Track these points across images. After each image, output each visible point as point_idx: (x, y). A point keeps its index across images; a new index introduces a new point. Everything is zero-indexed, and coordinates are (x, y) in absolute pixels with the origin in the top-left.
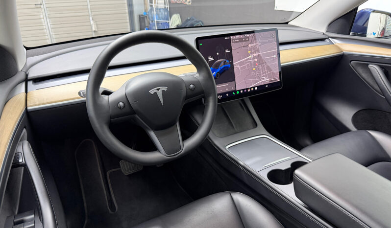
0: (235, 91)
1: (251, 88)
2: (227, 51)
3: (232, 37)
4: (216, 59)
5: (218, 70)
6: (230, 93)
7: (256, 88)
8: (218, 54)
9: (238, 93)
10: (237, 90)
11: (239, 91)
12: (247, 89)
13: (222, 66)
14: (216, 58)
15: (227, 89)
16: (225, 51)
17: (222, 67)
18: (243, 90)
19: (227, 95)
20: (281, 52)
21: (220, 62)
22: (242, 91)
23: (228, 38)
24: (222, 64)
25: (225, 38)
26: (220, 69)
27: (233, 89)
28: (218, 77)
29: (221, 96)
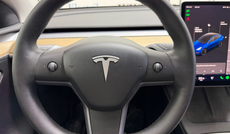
0: (224, 76)
2: (223, 24)
4: (205, 32)
5: (206, 46)
6: (217, 76)
8: (209, 25)
9: (227, 77)
10: (226, 74)
13: (212, 40)
15: (213, 71)
16: (219, 23)
17: (212, 43)
19: (212, 78)
21: (210, 36)
23: (227, 7)
24: (213, 38)
25: (224, 7)
26: (209, 45)
27: (221, 71)
28: (204, 54)
29: (204, 78)
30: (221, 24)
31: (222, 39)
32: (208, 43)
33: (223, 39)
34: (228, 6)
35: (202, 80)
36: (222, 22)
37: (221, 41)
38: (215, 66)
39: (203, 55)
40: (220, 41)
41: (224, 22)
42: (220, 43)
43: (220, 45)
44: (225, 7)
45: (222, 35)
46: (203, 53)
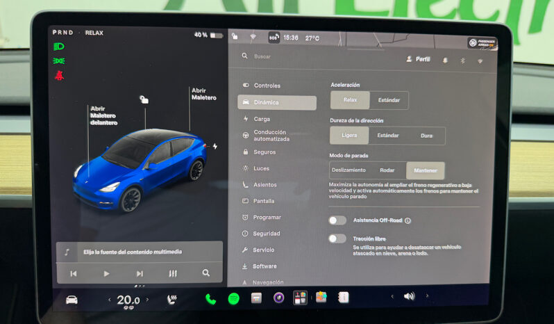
0: (221, 292)
1: (312, 291)
2: (198, 95)
3: (234, 35)
5: (138, 177)
6: (191, 293)
7: (344, 297)
8: (145, 101)
9: (234, 299)
10: (230, 285)
11: (245, 293)
12: (289, 292)
13: (161, 158)
14: (130, 118)
15: (173, 274)
16: (186, 95)
17: (160, 166)
18: (267, 292)
19: (171, 300)
20: (514, 149)
21: (154, 142)
22: (256, 297)
23: (213, 35)
24: (165, 148)
25: (197, 35)
26: (148, 174)
27: (207, 275)
28: (133, 209)
29: (137, 301)
30: (194, 97)
31: (199, 152)
32: (146, 167)
33: (205, 151)
34: (215, 32)
35: (132, 308)
36: (194, 90)
37: (199, 159)
38: (178, 255)
39: (128, 210)
40: (193, 158)
41: (204, 91)
42: (196, 167)
43: (195, 174)
44: (205, 35)
45: (199, 138)
46: (129, 205)
